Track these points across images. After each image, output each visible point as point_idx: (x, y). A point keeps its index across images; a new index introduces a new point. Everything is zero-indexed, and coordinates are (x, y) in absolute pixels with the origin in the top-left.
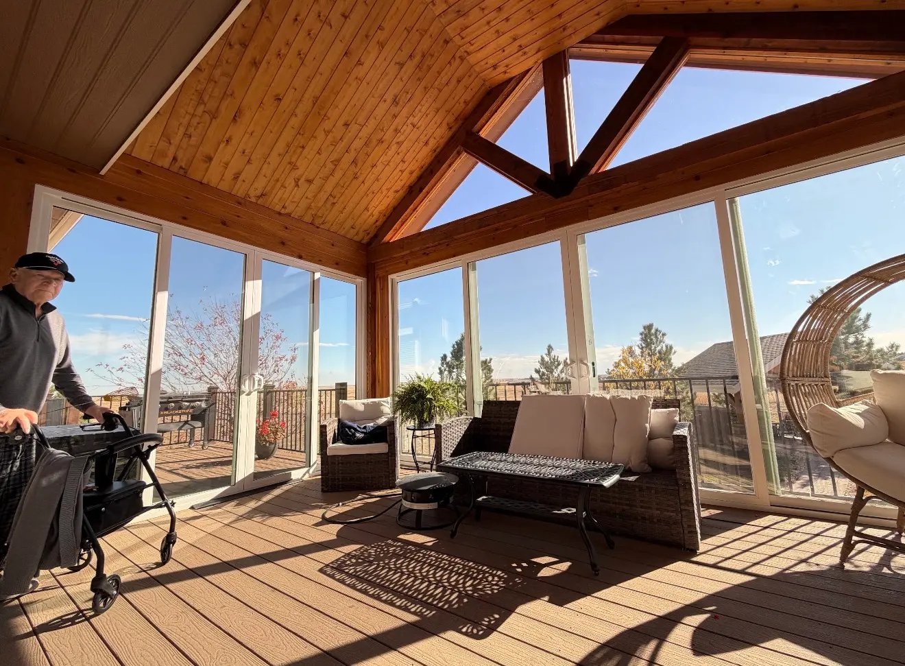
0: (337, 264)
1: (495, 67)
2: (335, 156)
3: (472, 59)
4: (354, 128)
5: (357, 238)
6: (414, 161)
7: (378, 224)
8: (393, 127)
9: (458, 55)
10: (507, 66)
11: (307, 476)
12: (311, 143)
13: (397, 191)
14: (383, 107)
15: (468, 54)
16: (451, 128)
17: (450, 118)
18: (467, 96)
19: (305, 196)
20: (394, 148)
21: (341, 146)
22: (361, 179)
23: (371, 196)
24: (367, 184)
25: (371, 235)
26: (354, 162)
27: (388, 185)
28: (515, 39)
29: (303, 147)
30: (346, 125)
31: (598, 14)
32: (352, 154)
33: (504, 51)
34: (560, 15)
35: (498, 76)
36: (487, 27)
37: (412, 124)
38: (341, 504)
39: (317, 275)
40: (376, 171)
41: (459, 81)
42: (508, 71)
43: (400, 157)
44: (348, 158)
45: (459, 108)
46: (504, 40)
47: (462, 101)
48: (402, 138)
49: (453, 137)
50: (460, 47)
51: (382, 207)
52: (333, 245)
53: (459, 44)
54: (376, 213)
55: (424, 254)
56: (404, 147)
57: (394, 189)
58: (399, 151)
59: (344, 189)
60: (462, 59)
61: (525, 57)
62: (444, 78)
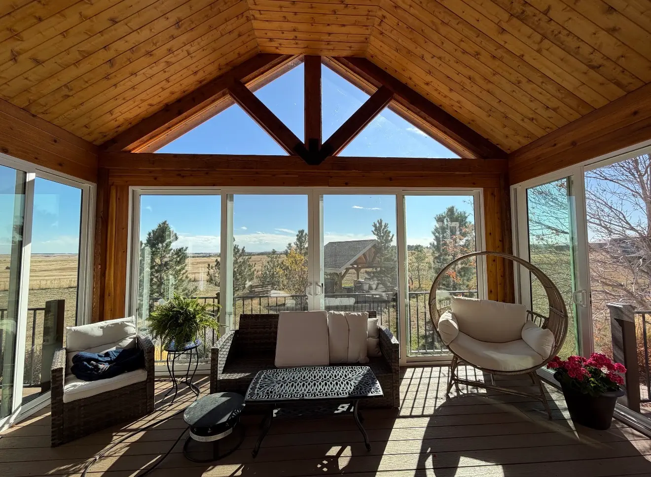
0: (60, 165)
1: (271, 40)
2: (86, 47)
3: (256, 24)
4: (121, 29)
5: (89, 139)
6: (179, 84)
7: (120, 129)
8: (168, 46)
9: (245, 14)
10: (280, 44)
11: (6, 426)
12: (53, 20)
13: (151, 105)
14: (162, 24)
15: (255, 19)
16: (220, 69)
17: (223, 61)
18: (242, 50)
19: (25, 75)
20: (162, 65)
21: (98, 41)
22: (113, 81)
23: (120, 101)
24: (120, 89)
25: (109, 137)
26: (111, 62)
27: (143, 96)
28: (294, 30)
29: (40, 19)
30: (114, 21)
31: (350, 47)
32: (111, 54)
33: (283, 33)
34: (329, 34)
35: (271, 47)
36: (279, 9)
37: (187, 51)
38: (98, 457)
39: (31, 177)
40: (136, 80)
41: (240, 35)
42: (279, 48)
43: (166, 75)
44: (104, 56)
45: (232, 56)
46: (286, 26)
47: (237, 51)
48: (173, 60)
49: (220, 77)
50: (249, 9)
51: (130, 115)
52: (55, 141)
53: (250, 6)
54: (121, 119)
55: (179, 175)
56: (172, 69)
57: (150, 102)
58: (166, 70)
59: (88, 85)
60: (248, 19)
61: (295, 46)
62: (229, 26)
